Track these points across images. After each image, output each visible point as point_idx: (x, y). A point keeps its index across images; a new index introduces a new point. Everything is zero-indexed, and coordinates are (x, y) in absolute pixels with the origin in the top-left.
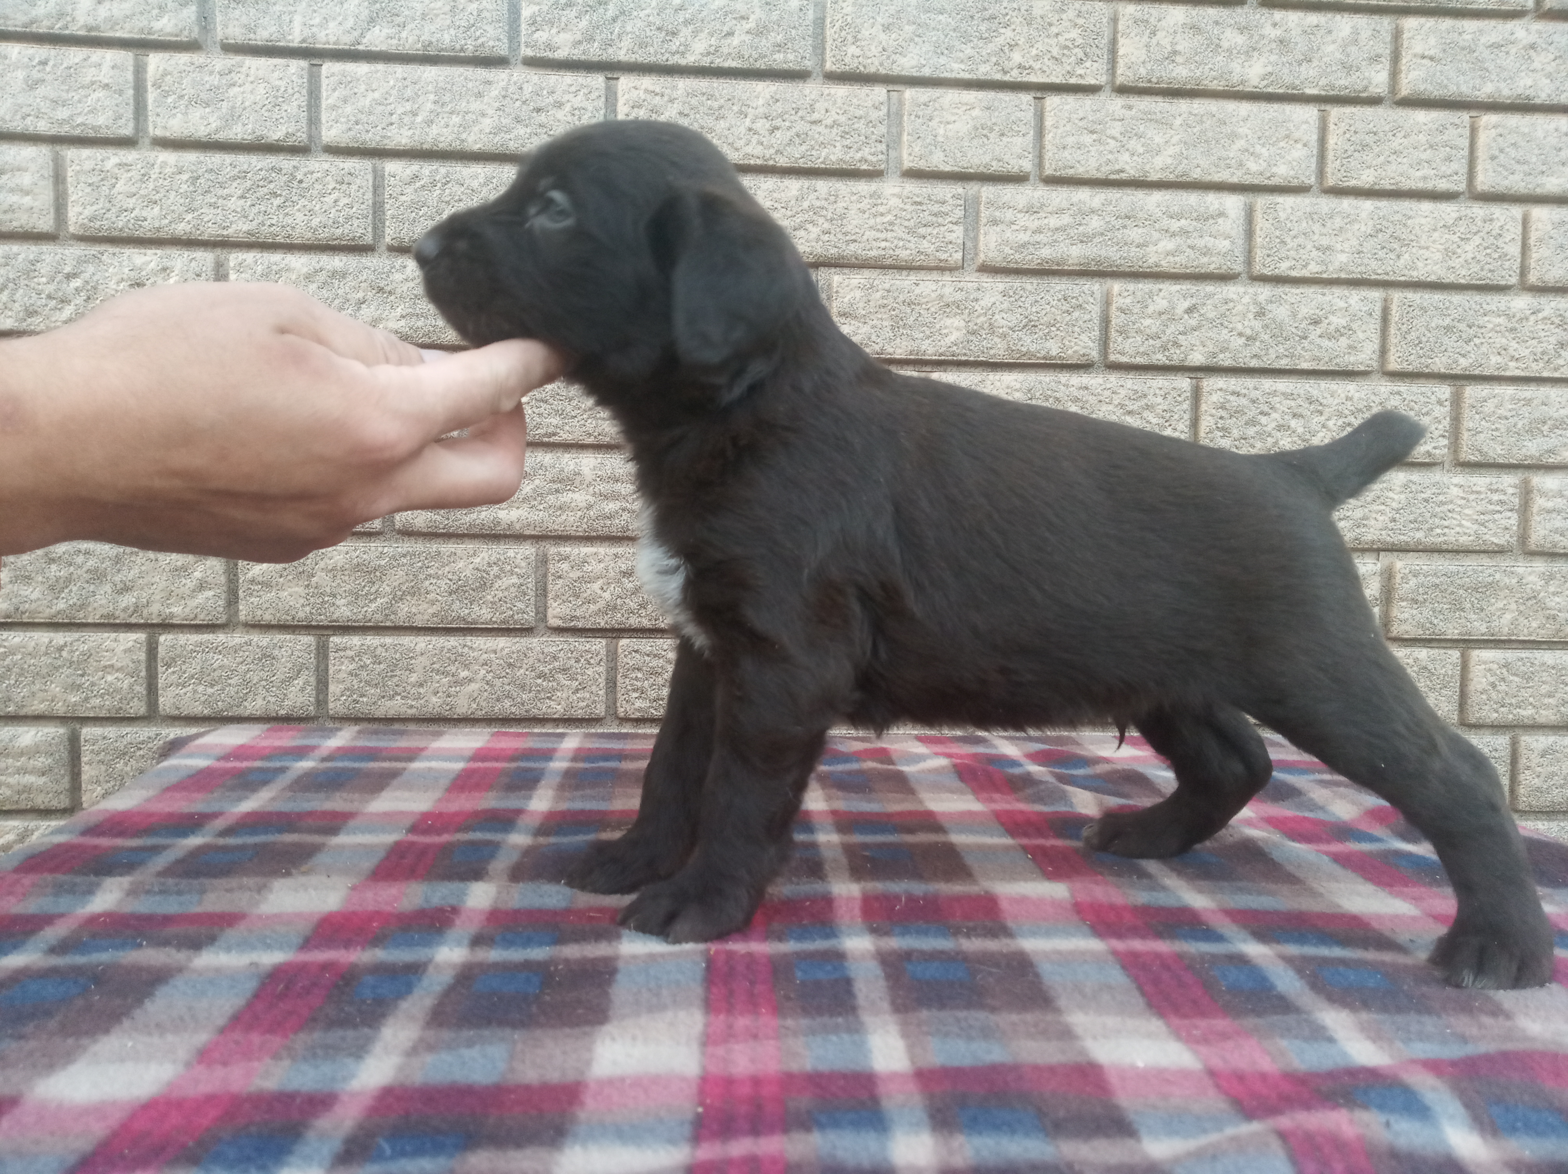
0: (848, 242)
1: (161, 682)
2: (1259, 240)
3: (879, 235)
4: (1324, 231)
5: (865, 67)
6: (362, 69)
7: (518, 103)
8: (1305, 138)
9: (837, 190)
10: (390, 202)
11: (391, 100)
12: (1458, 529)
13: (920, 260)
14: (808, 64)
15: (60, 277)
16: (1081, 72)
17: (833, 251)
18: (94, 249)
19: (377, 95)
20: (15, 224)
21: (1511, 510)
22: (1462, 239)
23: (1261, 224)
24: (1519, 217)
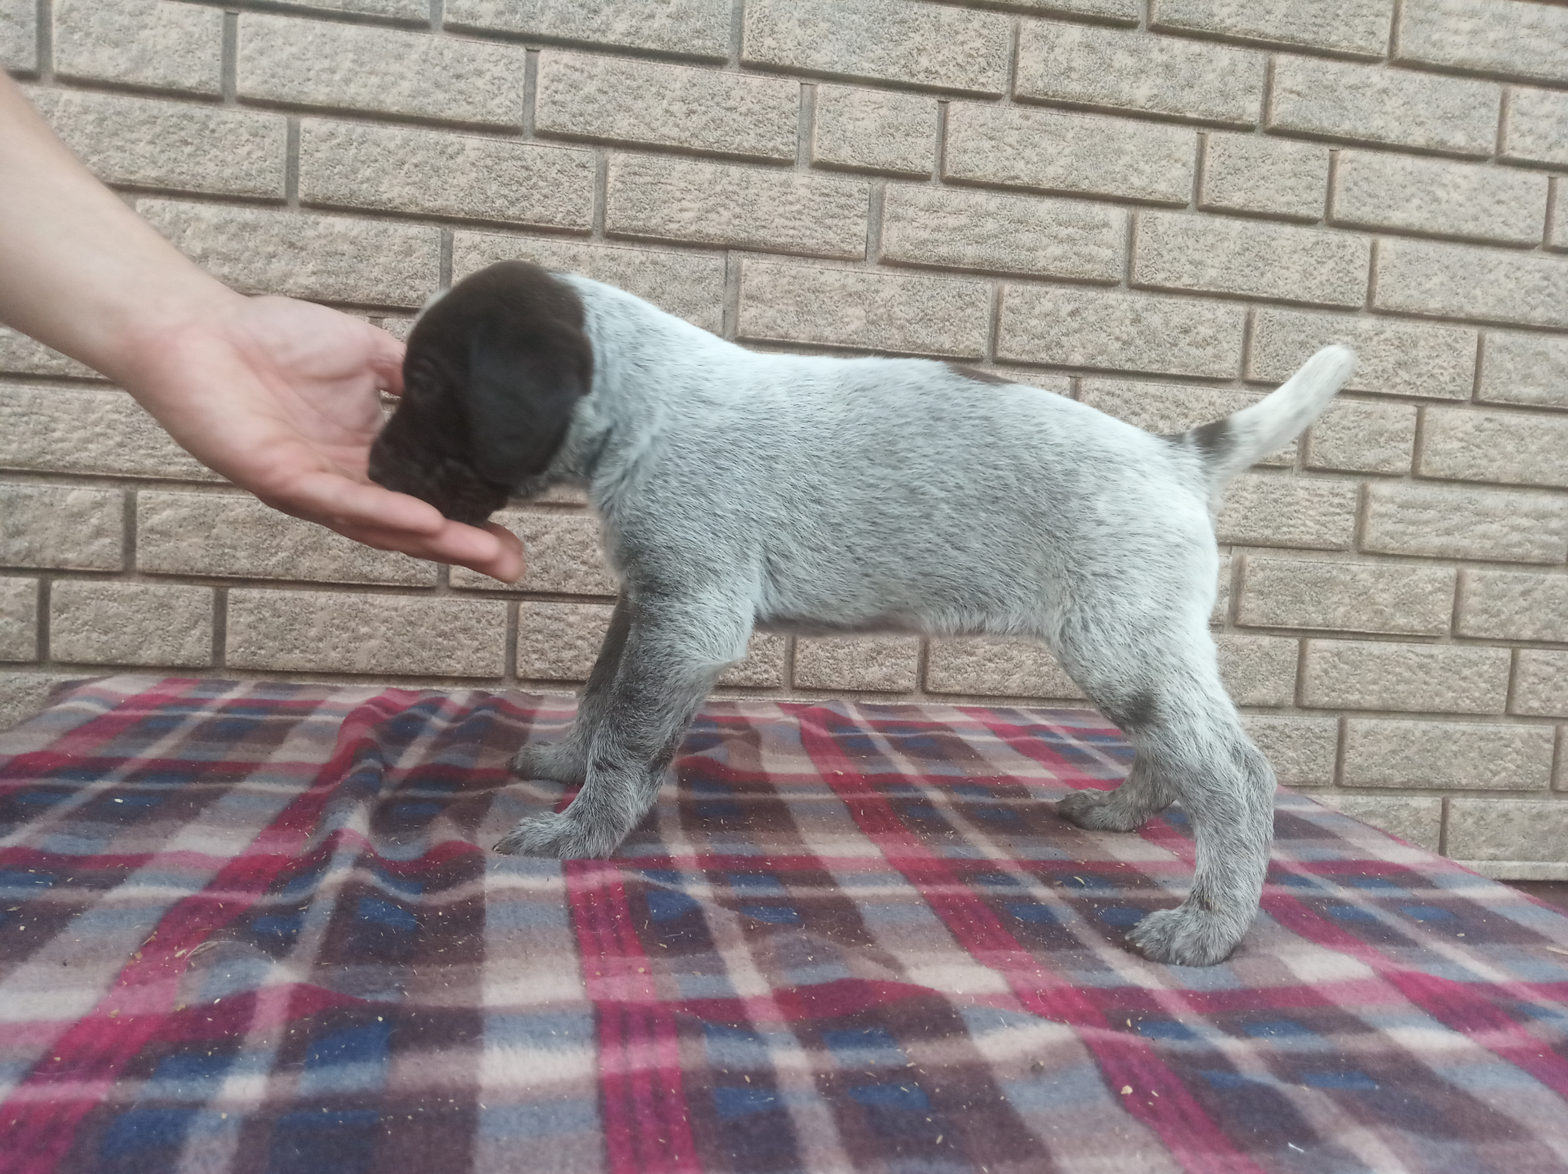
0: (757, 228)
1: (53, 628)
2: (1138, 251)
3: (787, 223)
4: (1197, 246)
5: (780, 59)
7: (438, 69)
8: (1184, 159)
9: (749, 177)
10: (305, 157)
12: (1302, 528)
13: (825, 250)
14: (726, 52)
16: (982, 80)
17: (743, 235)
19: (294, 49)
21: (1349, 513)
22: (1318, 262)
23: (1142, 238)
24: (1368, 246)
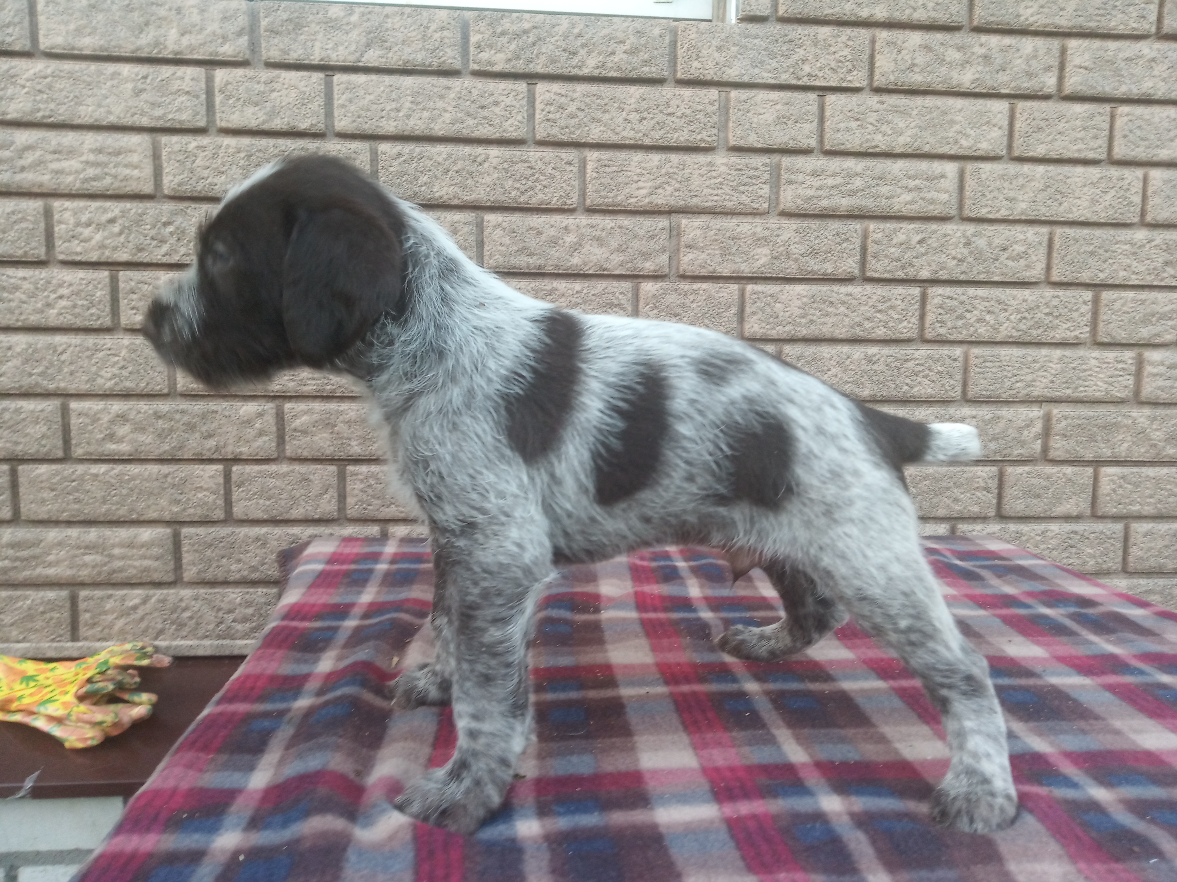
0: (692, 197)
1: (234, 497)
2: (967, 194)
3: (712, 191)
4: (1011, 187)
5: (704, 76)
6: (361, 79)
7: (468, 103)
8: (1000, 123)
9: (684, 161)
11: (382, 100)
12: (1094, 387)
13: (740, 208)
14: (666, 73)
15: (159, 225)
16: (849, 78)
17: (682, 203)
18: (182, 205)
19: (372, 97)
20: (128, 189)
21: (1130, 374)
22: (1103, 192)
23: (970, 183)
24: (1141, 176)
